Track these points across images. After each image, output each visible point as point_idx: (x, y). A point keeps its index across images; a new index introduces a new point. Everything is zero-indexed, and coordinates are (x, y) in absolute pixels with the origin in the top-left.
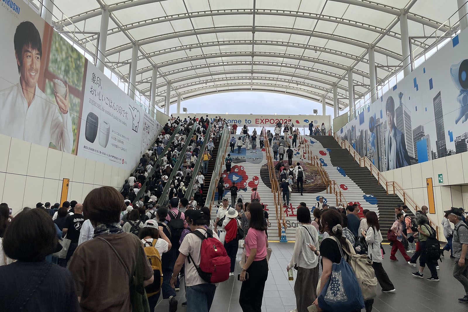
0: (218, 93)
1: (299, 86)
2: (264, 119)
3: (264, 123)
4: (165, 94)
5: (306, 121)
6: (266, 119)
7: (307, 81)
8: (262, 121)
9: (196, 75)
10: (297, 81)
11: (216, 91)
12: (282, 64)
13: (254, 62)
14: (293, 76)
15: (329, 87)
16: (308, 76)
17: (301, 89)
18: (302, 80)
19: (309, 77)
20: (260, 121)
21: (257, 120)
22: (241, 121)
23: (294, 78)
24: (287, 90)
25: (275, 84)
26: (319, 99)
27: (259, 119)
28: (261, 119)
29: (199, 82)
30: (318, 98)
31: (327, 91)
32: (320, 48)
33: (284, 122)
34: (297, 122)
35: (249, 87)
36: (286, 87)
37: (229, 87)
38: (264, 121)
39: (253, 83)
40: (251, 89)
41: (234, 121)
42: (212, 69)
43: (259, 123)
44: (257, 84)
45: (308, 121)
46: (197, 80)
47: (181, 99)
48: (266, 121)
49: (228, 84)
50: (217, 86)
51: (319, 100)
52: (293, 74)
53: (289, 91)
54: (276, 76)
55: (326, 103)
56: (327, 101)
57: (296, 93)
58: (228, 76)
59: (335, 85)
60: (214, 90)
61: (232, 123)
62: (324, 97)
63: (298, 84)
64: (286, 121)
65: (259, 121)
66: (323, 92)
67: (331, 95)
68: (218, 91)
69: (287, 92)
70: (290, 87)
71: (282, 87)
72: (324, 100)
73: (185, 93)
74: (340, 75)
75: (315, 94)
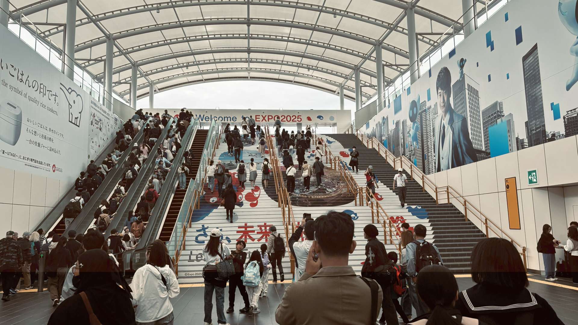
0: (204, 82)
1: (311, 72)
2: (266, 116)
3: (266, 121)
4: (131, 82)
5: (319, 117)
6: (268, 116)
7: (322, 64)
8: (264, 118)
9: (172, 54)
10: (307, 65)
11: (202, 80)
12: (288, 37)
13: (250, 36)
14: (303, 56)
15: (348, 71)
16: (322, 57)
17: (313, 76)
18: (314, 62)
19: (324, 58)
20: (261, 118)
21: (257, 117)
22: (236, 119)
23: (306, 61)
24: (296, 77)
25: (280, 70)
26: (335, 90)
27: (260, 116)
28: (262, 116)
29: (178, 65)
30: (334, 88)
31: (346, 78)
32: (341, 11)
33: (292, 118)
34: (309, 119)
35: (245, 74)
36: (294, 75)
37: (219, 74)
38: (266, 118)
39: (251, 68)
40: (249, 78)
41: (227, 118)
42: (195, 45)
43: (260, 121)
44: (256, 70)
45: (322, 118)
46: (173, 61)
47: (155, 91)
48: (268, 117)
49: (217, 69)
50: (202, 73)
51: (335, 92)
52: (303, 53)
53: (298, 79)
54: (280, 57)
55: (345, 95)
56: (346, 92)
57: (307, 83)
58: (217, 56)
59: (357, 69)
60: (199, 77)
61: (224, 121)
62: (342, 87)
63: (309, 69)
64: (294, 117)
65: (259, 118)
66: (340, 80)
67: (352, 84)
68: (205, 80)
69: (295, 82)
70: (299, 73)
71: (289, 74)
72: (342, 91)
73: (159, 82)
74: (364, 54)
75: (330, 83)
